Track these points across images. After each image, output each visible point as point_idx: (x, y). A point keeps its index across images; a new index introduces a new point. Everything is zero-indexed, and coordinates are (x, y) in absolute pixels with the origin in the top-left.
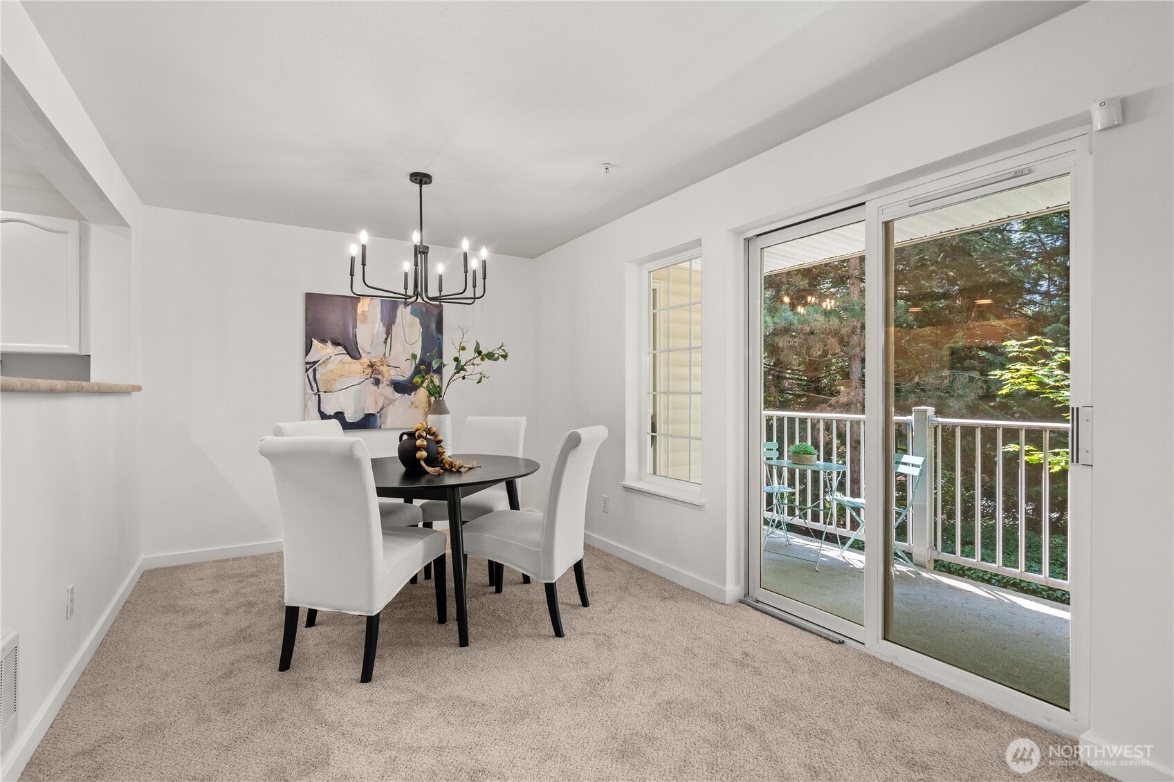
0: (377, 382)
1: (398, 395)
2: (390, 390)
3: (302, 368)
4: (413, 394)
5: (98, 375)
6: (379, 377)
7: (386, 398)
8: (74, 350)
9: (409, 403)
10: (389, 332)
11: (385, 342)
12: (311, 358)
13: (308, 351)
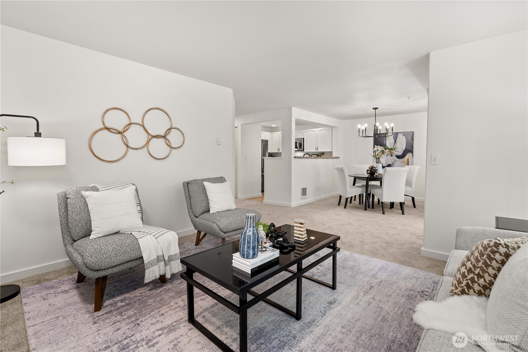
0: (392, 156)
1: (398, 159)
2: (396, 158)
3: (373, 152)
4: (403, 159)
5: (334, 155)
6: (392, 154)
7: (394, 160)
8: (331, 151)
9: (401, 162)
10: (395, 142)
11: (394, 144)
12: (375, 150)
13: (374, 148)
